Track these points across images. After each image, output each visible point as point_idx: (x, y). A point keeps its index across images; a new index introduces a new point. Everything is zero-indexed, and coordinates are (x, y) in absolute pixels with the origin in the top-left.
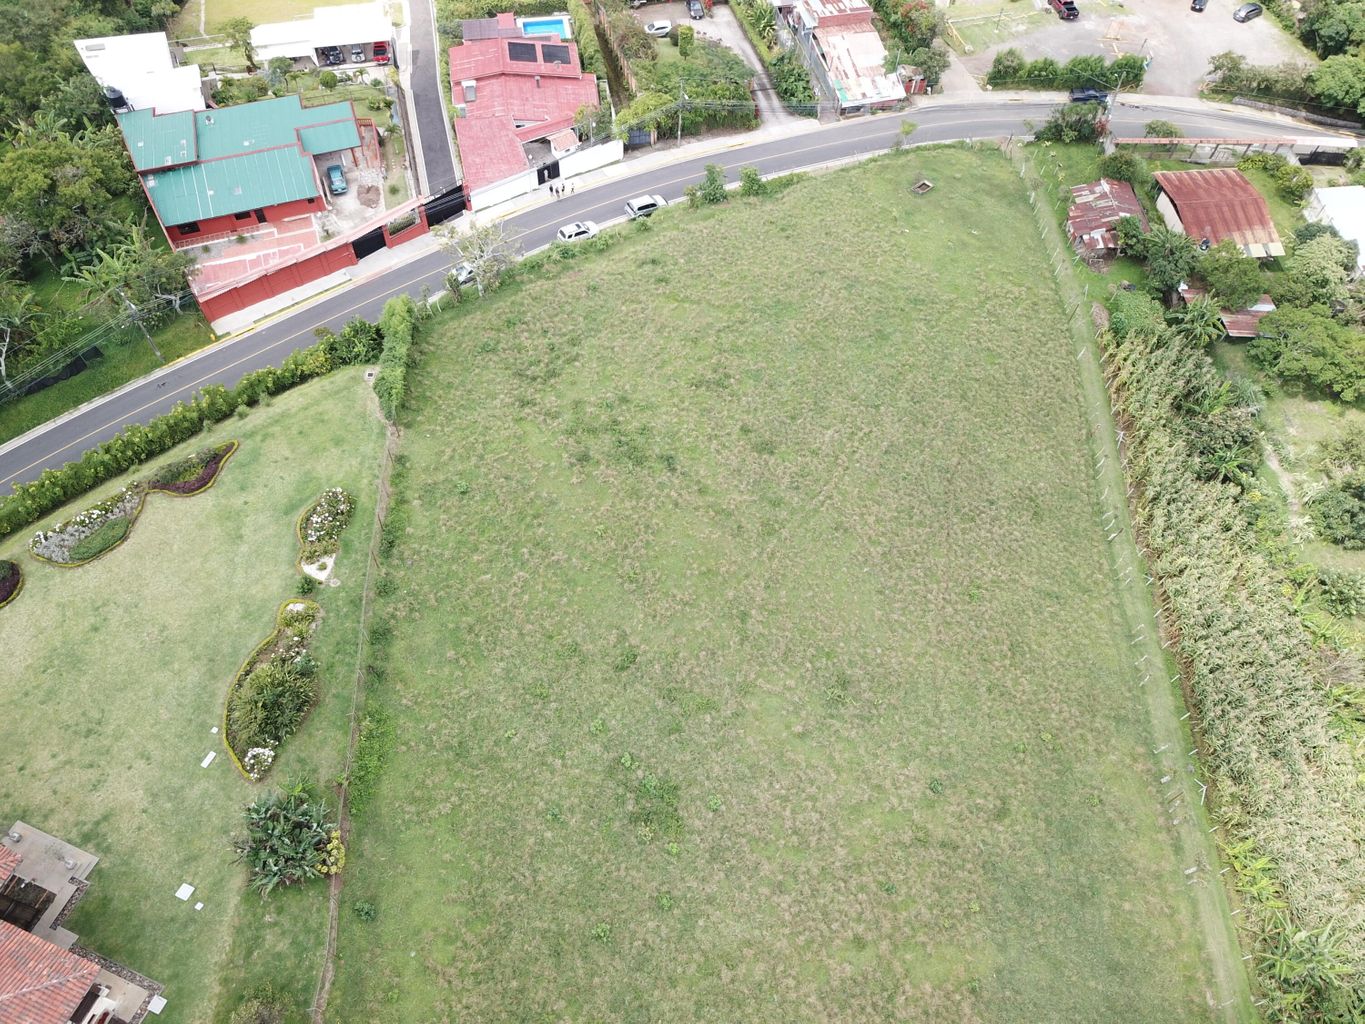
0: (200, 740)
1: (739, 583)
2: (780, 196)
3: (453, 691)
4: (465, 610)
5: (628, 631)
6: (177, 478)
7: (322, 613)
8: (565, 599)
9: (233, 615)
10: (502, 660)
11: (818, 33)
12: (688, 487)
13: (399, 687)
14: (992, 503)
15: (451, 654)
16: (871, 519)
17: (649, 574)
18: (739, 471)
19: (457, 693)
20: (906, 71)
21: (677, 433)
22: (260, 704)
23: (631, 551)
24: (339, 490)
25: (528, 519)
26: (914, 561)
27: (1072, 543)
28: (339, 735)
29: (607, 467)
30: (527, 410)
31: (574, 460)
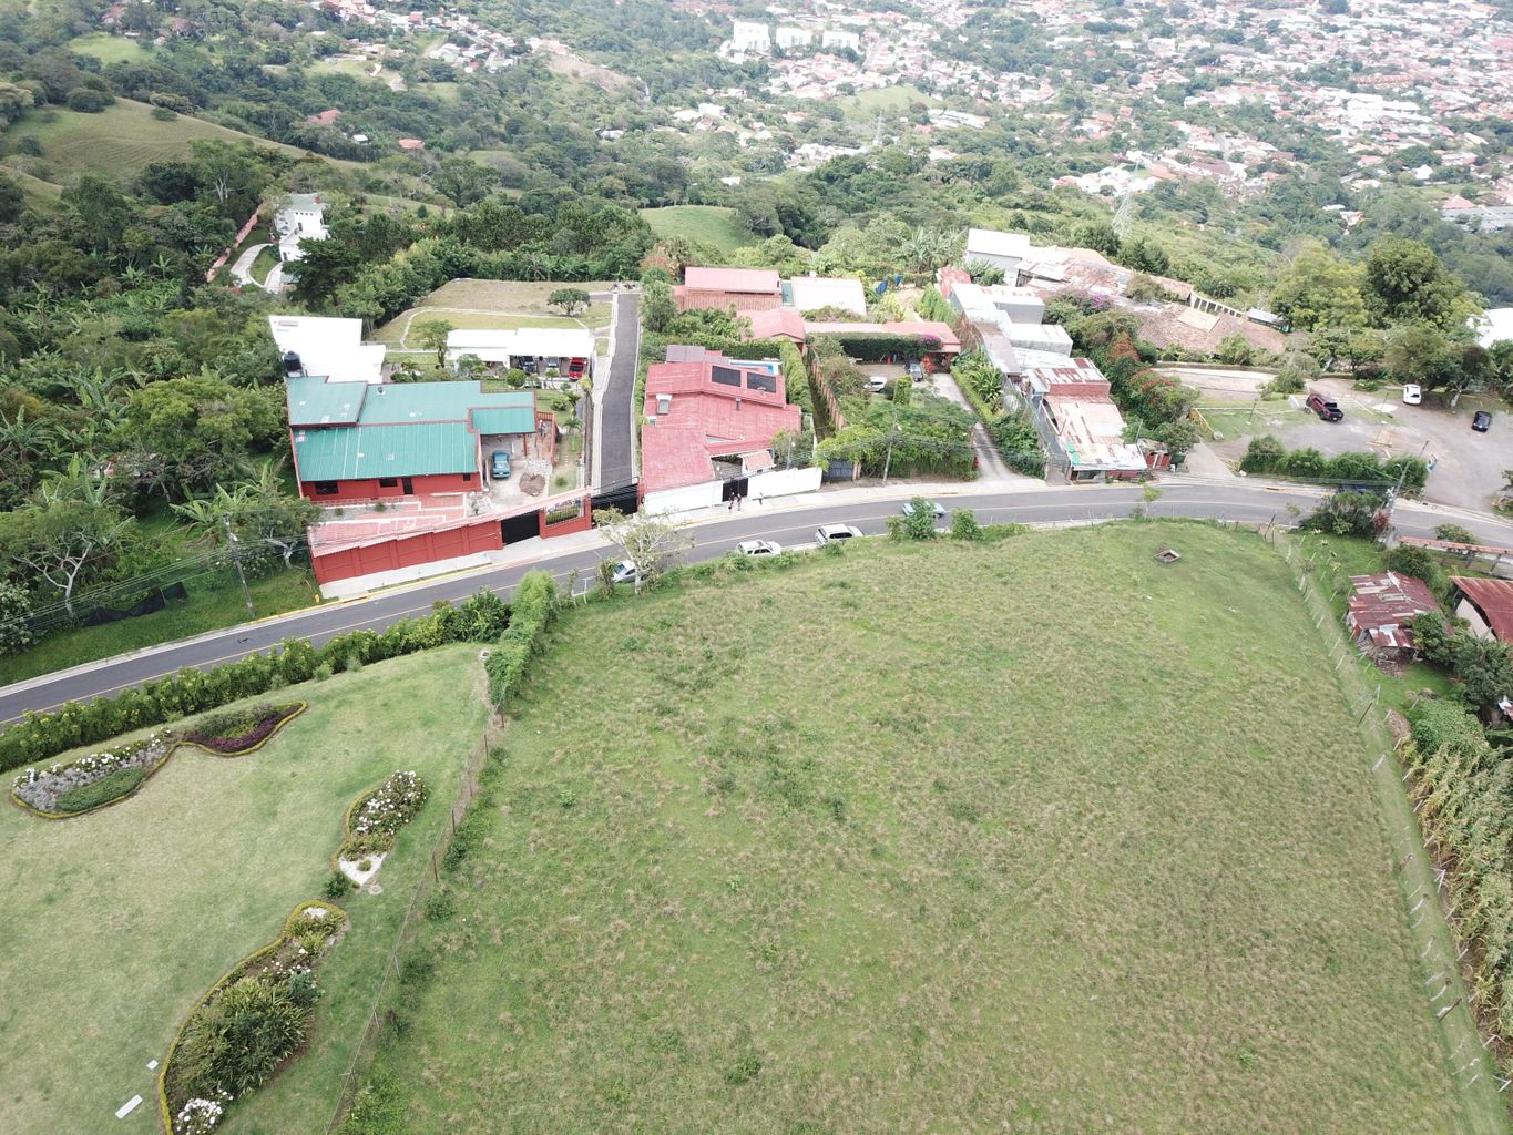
0: (129, 1076)
1: (916, 986)
2: (997, 543)
3: (498, 1070)
4: (537, 958)
5: (754, 1027)
6: (221, 732)
7: (347, 927)
8: (673, 968)
9: (231, 910)
10: (572, 1037)
11: (1049, 399)
12: (858, 845)
13: (425, 1050)
14: (1268, 936)
15: (505, 1016)
16: (1103, 929)
17: (792, 952)
18: (928, 835)
19: (502, 1074)
20: (1150, 445)
21: (851, 775)
22: (223, 1031)
23: (772, 916)
24: (412, 773)
25: (643, 851)
26: (1160, 996)
27: (1385, 1011)
28: (322, 1104)
29: (756, 802)
30: (666, 719)
31: (713, 787)
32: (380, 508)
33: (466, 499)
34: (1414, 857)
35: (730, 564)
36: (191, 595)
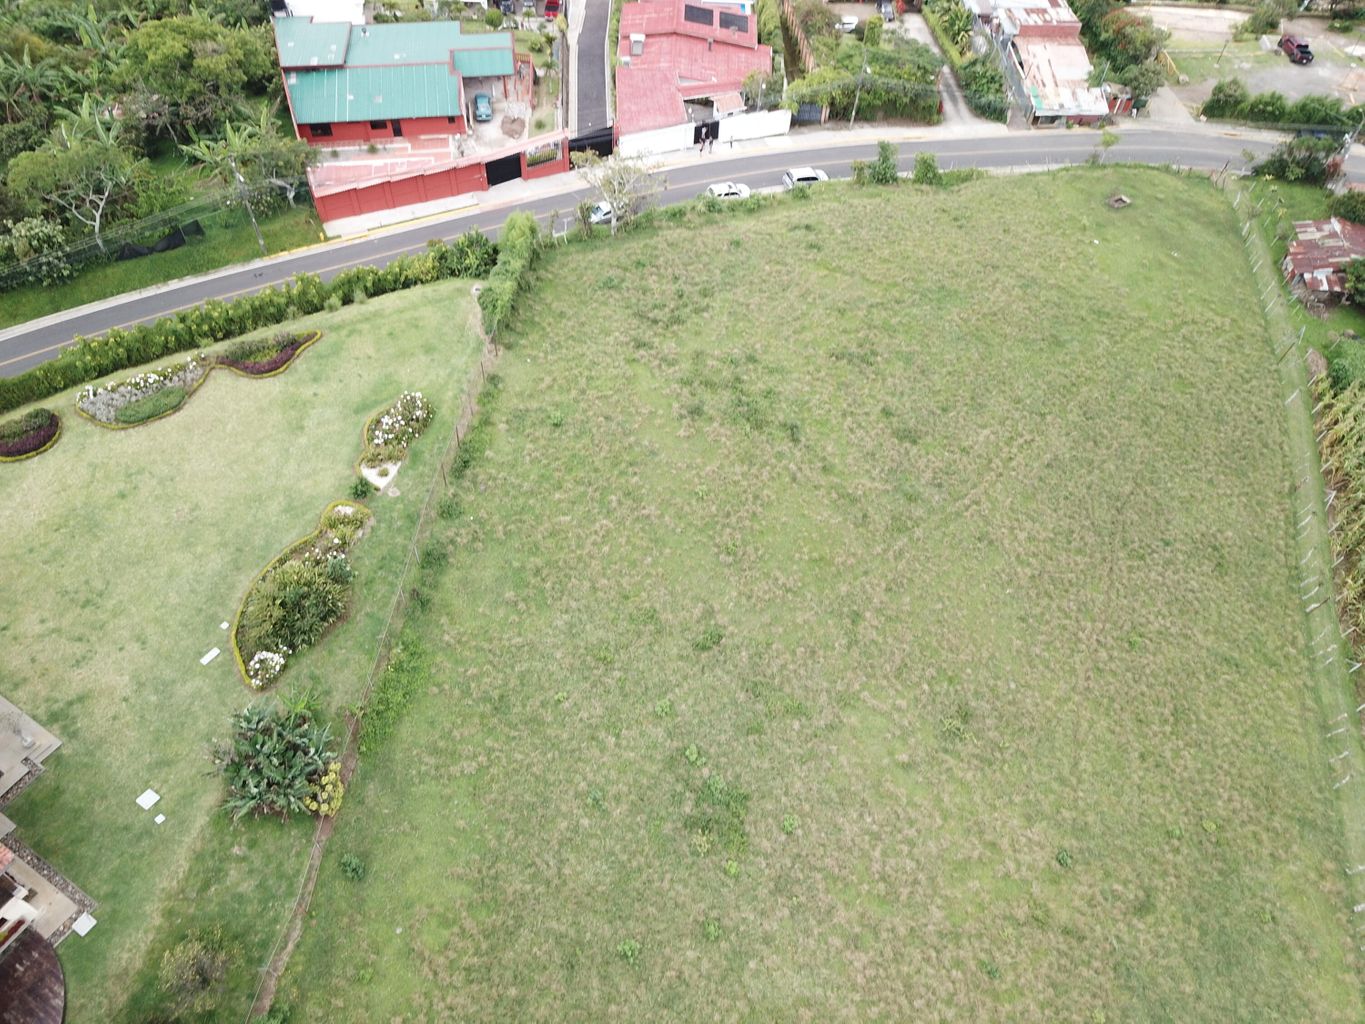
0: (207, 633)
1: (856, 579)
2: (956, 188)
3: (505, 636)
4: (535, 549)
5: (717, 607)
6: (248, 356)
7: (372, 522)
8: (649, 559)
9: (274, 506)
10: (567, 612)
11: (1018, 41)
12: (811, 462)
13: (444, 620)
14: (1167, 544)
15: (510, 594)
16: (1022, 536)
17: (750, 549)
18: (873, 455)
19: (509, 639)
20: (1111, 88)
21: (808, 402)
22: (278, 602)
23: (733, 519)
24: (419, 395)
25: (623, 465)
26: (1067, 591)
27: (1261, 607)
28: (364, 659)
29: (722, 425)
30: (642, 352)
31: (684, 412)
32: (373, 150)
33: (452, 141)
34: (1309, 479)
35: (701, 207)
36: (208, 232)
